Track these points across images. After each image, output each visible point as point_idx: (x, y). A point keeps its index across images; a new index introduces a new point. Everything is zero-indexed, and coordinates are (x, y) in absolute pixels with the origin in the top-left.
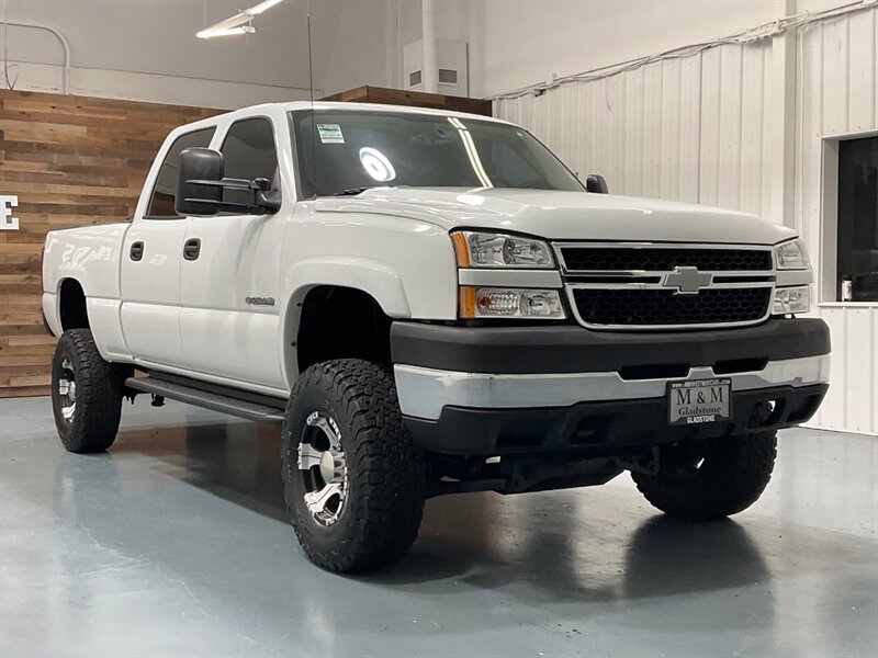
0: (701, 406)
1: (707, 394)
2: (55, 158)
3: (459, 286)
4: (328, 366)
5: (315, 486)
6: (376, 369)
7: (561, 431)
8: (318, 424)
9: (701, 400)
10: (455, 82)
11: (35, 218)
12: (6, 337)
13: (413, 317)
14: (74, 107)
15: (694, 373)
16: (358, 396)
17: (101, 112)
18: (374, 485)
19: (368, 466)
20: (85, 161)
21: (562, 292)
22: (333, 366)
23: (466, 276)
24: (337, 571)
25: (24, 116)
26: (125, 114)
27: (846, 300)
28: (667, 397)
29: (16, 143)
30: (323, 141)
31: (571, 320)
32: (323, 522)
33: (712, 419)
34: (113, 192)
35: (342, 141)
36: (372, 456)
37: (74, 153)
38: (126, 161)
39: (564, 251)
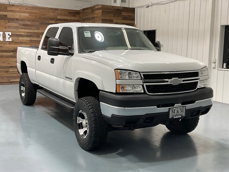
0: (178, 114)
1: (179, 111)
2: (20, 22)
3: (116, 84)
4: (84, 99)
5: (81, 127)
6: (96, 101)
7: (141, 121)
8: (82, 113)
9: (178, 112)
10: (126, 2)
11: (16, 38)
12: (9, 69)
13: (105, 90)
14: (25, 8)
15: (176, 105)
16: (91, 108)
17: (32, 10)
18: (95, 131)
19: (93, 127)
20: (29, 23)
21: (143, 86)
22: (86, 100)
23: (118, 82)
24: (86, 150)
25: (12, 11)
26: (39, 10)
27: (224, 68)
28: (169, 112)
29: (10, 18)
30: (85, 36)
31: (145, 93)
32: (83, 138)
33: (180, 117)
34: (36, 31)
35: (90, 36)
36: (94, 124)
37: (25, 21)
38: (39, 23)
39: (143, 75)
